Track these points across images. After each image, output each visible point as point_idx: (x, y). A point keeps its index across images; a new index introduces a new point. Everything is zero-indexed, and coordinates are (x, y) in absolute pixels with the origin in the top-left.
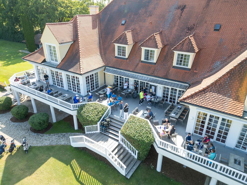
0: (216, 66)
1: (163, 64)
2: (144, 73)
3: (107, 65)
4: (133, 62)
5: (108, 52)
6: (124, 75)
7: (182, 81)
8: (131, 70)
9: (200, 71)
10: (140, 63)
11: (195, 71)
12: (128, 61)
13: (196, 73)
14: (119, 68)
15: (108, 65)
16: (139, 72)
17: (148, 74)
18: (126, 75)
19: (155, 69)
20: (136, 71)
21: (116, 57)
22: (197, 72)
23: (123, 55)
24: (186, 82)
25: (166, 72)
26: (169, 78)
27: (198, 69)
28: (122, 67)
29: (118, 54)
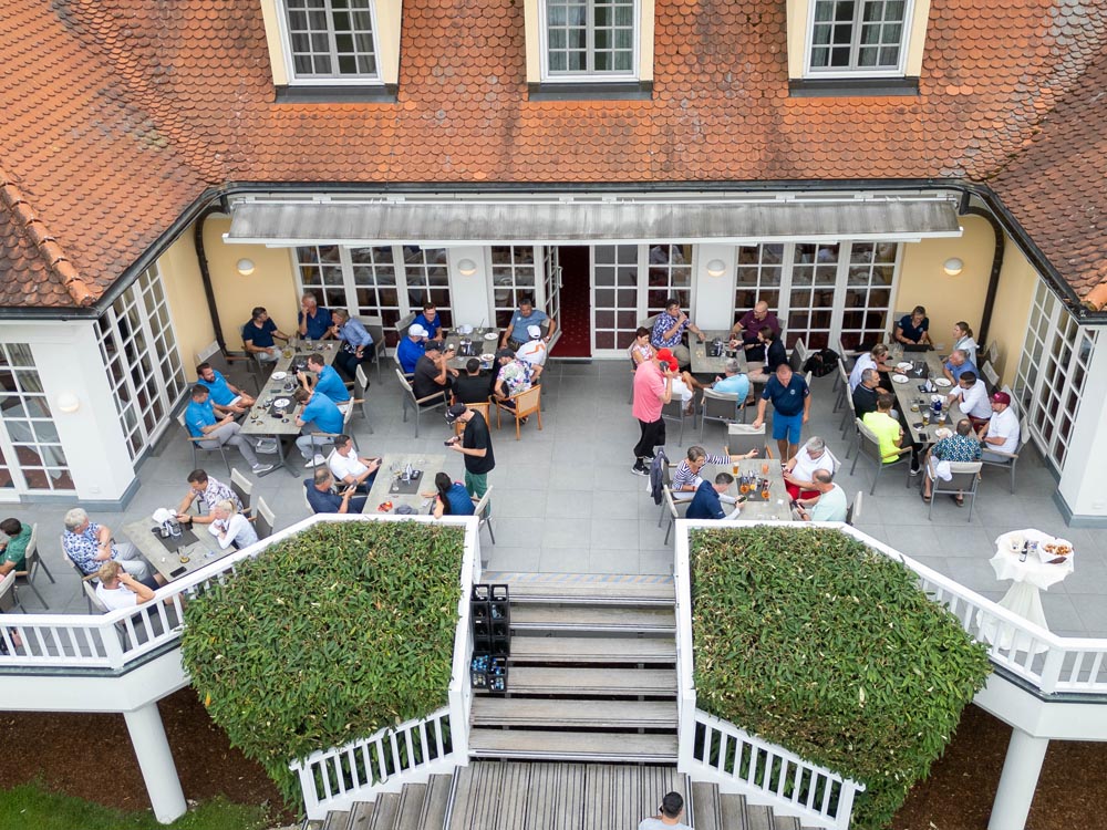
0: (1068, 31)
1: (705, 78)
2: (597, 177)
3: (233, 177)
4: (460, 105)
5: (180, 62)
6: (438, 227)
7: (904, 173)
8: (480, 176)
9: (986, 81)
10: (529, 107)
11: (952, 90)
12: (411, 106)
13: (966, 103)
14: (364, 177)
15: (251, 177)
16: (557, 177)
17: (635, 176)
18: (447, 224)
19: (669, 132)
20: (532, 177)
21: (283, 91)
22: (967, 90)
23: (347, 66)
24: (933, 173)
25: (761, 138)
26: (809, 174)
27: (968, 73)
28: (383, 168)
29: (302, 66)
